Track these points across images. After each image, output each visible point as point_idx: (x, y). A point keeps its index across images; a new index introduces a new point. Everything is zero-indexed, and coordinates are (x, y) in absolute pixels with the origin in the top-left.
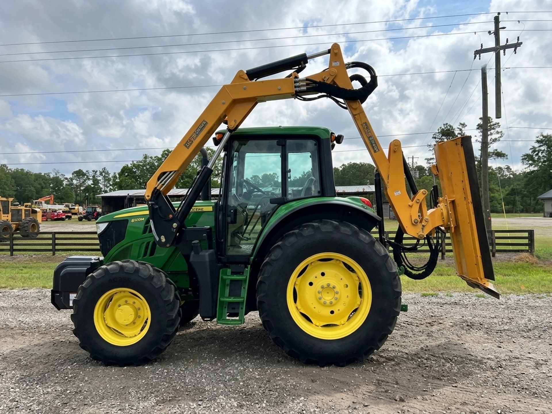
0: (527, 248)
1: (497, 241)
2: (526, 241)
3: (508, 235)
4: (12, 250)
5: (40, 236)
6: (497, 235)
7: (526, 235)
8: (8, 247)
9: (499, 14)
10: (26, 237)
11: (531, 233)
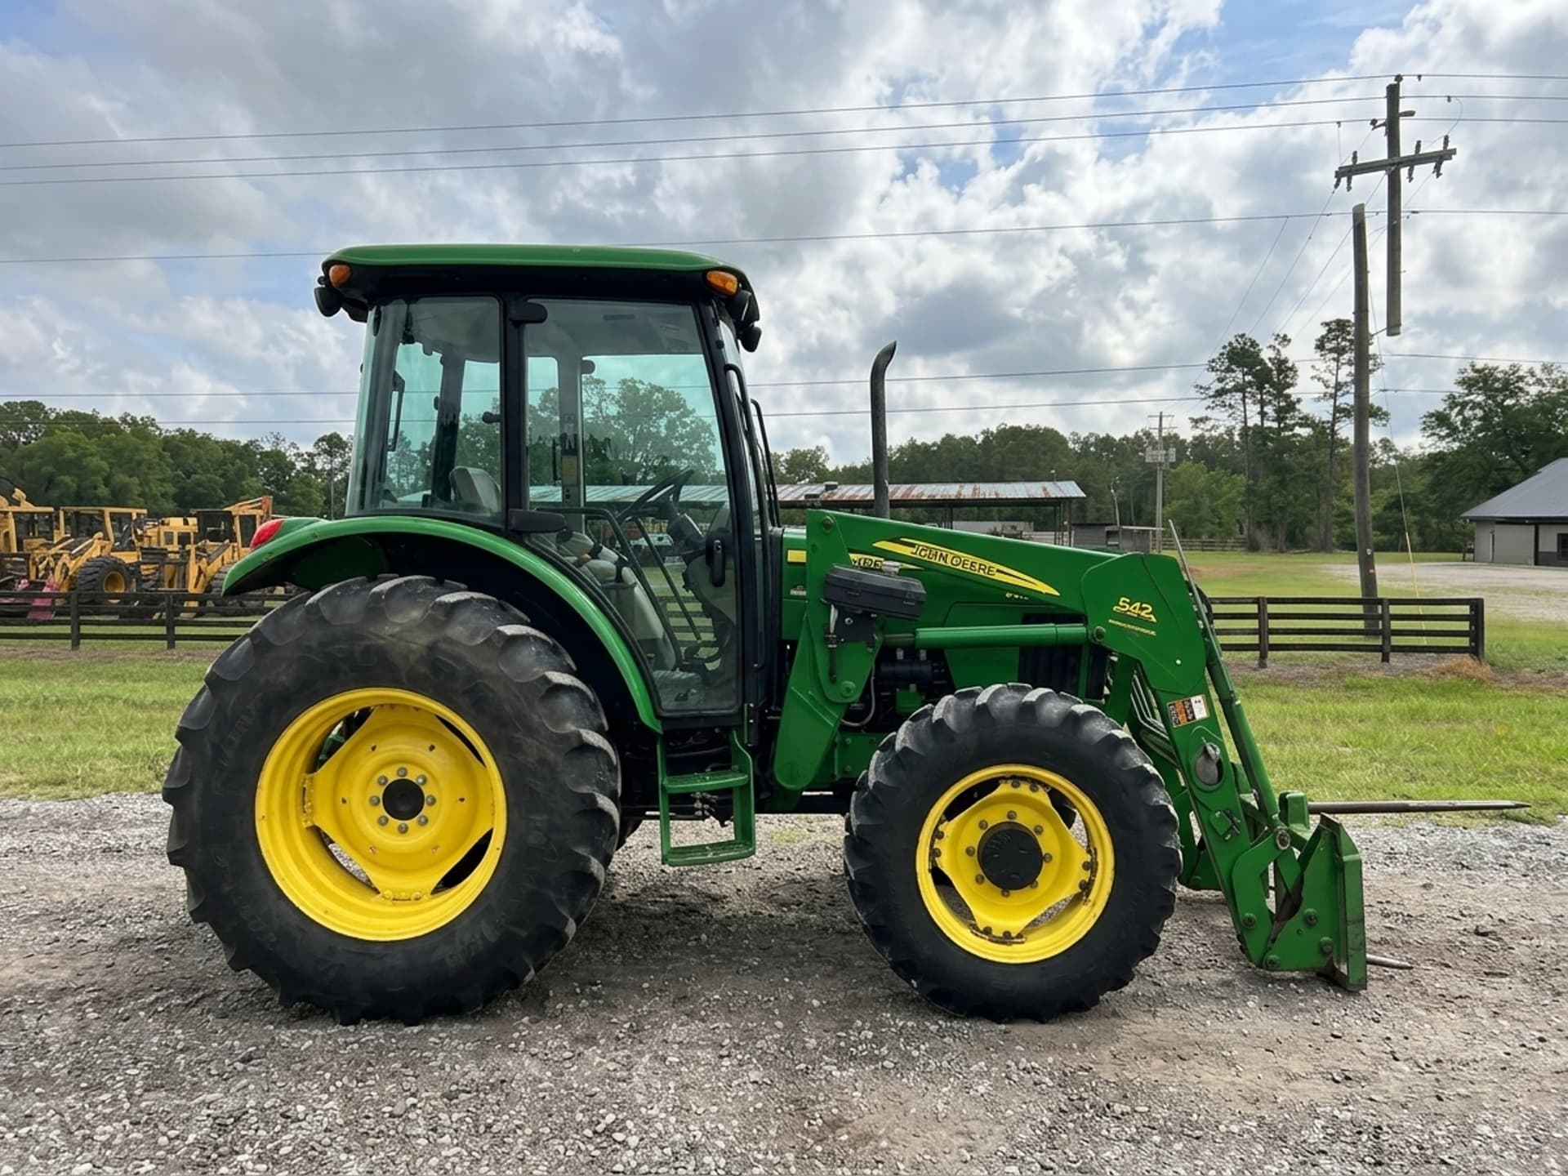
3: (1420, 610)
9: (1399, 78)
11: (1477, 605)
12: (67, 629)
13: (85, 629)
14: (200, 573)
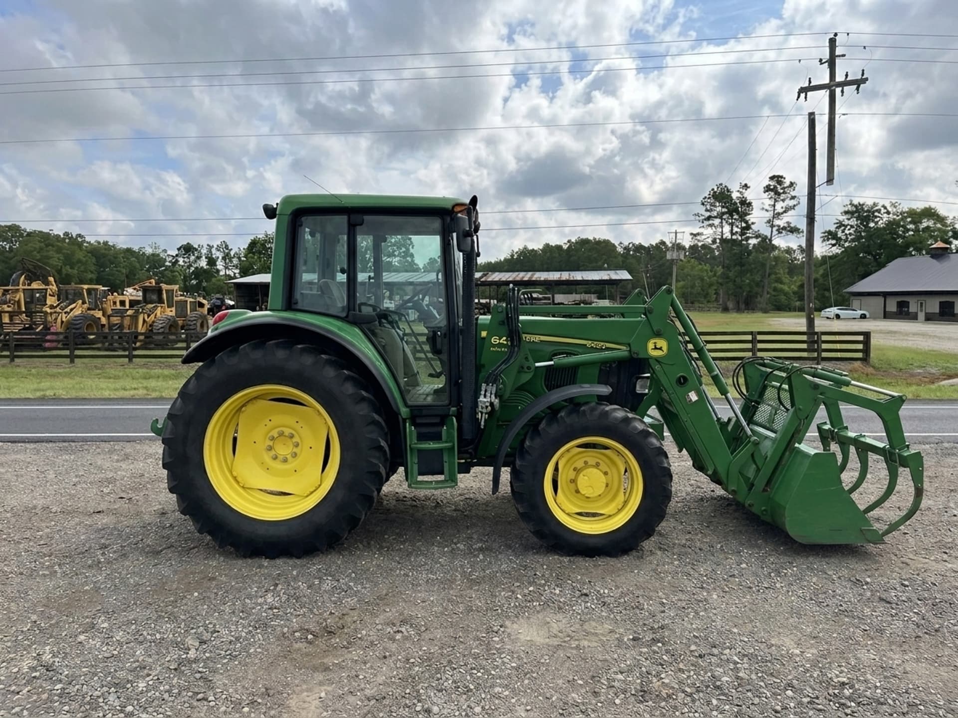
0: (860, 355)
9: (836, 35)
11: (867, 335)
12: (67, 352)
13: (77, 352)
14: (144, 321)
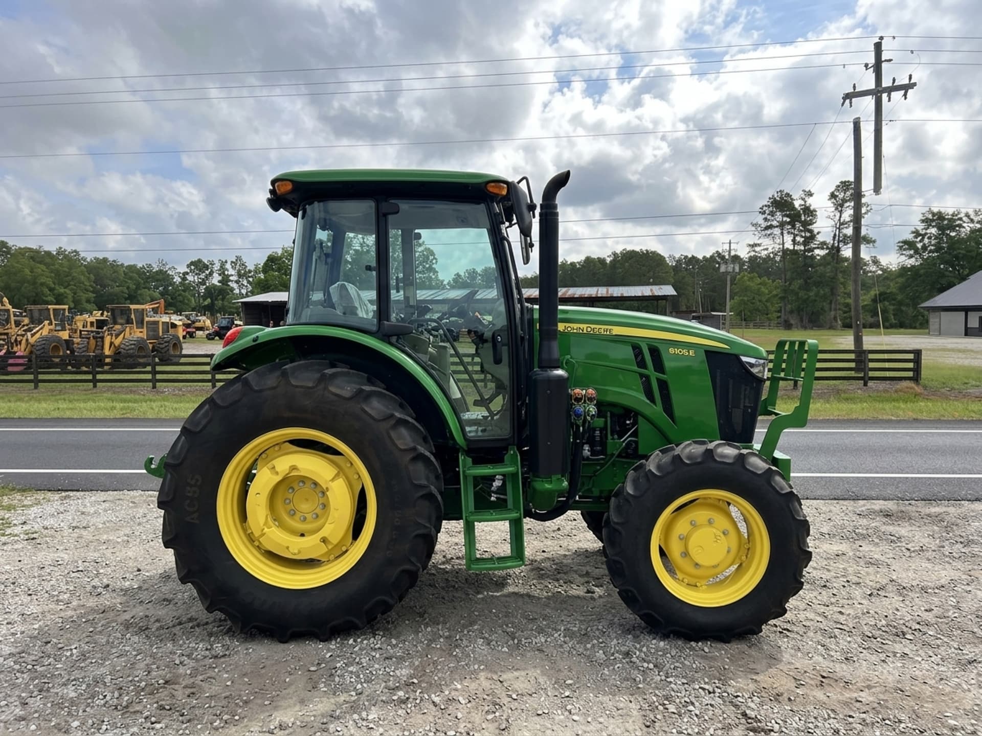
0: (910, 374)
1: (871, 365)
2: (911, 365)
3: (886, 356)
4: (154, 381)
5: (183, 360)
6: (871, 356)
7: (911, 356)
8: (149, 376)
9: (881, 38)
10: (165, 361)
11: (918, 353)
12: (31, 377)
13: (41, 377)
14: (111, 343)
